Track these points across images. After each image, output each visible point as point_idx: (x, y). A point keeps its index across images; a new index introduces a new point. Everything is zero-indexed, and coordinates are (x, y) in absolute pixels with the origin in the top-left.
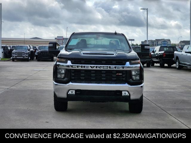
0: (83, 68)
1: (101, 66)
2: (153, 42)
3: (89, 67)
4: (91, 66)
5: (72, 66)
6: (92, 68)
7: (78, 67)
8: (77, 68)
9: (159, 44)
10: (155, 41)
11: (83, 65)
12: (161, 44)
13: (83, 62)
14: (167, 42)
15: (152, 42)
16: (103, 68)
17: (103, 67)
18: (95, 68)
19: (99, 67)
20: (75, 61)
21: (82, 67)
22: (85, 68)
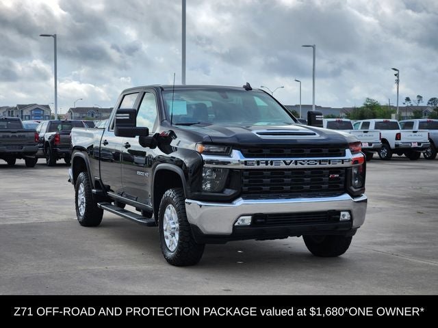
0: (269, 166)
1: (304, 161)
2: (12, 111)
3: (281, 163)
4: (285, 162)
5: (246, 163)
6: (286, 164)
7: (258, 163)
8: (256, 166)
9: (25, 116)
10: (16, 108)
11: (270, 159)
12: (29, 116)
13: (266, 151)
14: (42, 112)
15: (9, 112)
16: (308, 164)
17: (308, 161)
18: (292, 166)
19: (301, 163)
20: (249, 151)
21: (267, 163)
22: (273, 166)
